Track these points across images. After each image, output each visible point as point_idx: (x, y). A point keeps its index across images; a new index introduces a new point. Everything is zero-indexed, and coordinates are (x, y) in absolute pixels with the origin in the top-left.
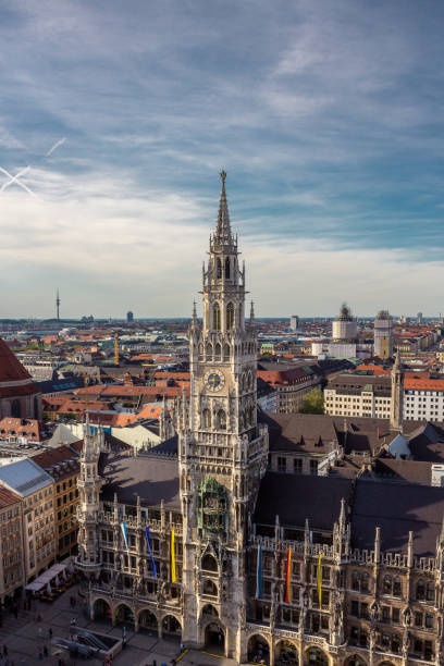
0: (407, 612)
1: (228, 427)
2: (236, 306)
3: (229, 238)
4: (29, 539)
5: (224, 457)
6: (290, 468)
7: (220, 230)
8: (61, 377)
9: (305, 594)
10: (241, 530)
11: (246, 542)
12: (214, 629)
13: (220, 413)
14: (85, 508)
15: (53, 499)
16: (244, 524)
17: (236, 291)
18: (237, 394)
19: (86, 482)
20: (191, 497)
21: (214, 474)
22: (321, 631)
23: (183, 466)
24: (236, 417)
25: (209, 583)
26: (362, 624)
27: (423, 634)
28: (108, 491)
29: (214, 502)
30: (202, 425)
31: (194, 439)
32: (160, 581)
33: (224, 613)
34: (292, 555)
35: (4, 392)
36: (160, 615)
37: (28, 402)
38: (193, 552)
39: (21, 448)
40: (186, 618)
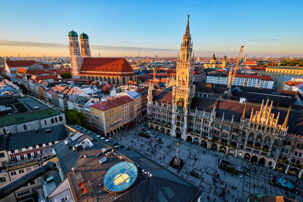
1: (185, 85)
2: (189, 54)
3: (189, 35)
4: (136, 109)
5: (184, 92)
6: (203, 96)
7: (186, 33)
8: (141, 71)
9: (202, 127)
11: (188, 113)
12: (179, 133)
13: (183, 81)
15: (140, 100)
16: (188, 109)
17: (190, 50)
18: (188, 77)
19: (149, 97)
20: (175, 102)
21: (182, 97)
22: (206, 137)
23: (173, 94)
24: (188, 83)
25: (178, 122)
26: (217, 136)
27: (234, 141)
28: (155, 99)
29: (181, 103)
30: (179, 84)
31: (177, 88)
32: (166, 121)
33: (182, 129)
34: (199, 117)
35: (128, 75)
36: (166, 129)
37: (134, 77)
38: (174, 115)
39: (133, 88)
40: (172, 130)
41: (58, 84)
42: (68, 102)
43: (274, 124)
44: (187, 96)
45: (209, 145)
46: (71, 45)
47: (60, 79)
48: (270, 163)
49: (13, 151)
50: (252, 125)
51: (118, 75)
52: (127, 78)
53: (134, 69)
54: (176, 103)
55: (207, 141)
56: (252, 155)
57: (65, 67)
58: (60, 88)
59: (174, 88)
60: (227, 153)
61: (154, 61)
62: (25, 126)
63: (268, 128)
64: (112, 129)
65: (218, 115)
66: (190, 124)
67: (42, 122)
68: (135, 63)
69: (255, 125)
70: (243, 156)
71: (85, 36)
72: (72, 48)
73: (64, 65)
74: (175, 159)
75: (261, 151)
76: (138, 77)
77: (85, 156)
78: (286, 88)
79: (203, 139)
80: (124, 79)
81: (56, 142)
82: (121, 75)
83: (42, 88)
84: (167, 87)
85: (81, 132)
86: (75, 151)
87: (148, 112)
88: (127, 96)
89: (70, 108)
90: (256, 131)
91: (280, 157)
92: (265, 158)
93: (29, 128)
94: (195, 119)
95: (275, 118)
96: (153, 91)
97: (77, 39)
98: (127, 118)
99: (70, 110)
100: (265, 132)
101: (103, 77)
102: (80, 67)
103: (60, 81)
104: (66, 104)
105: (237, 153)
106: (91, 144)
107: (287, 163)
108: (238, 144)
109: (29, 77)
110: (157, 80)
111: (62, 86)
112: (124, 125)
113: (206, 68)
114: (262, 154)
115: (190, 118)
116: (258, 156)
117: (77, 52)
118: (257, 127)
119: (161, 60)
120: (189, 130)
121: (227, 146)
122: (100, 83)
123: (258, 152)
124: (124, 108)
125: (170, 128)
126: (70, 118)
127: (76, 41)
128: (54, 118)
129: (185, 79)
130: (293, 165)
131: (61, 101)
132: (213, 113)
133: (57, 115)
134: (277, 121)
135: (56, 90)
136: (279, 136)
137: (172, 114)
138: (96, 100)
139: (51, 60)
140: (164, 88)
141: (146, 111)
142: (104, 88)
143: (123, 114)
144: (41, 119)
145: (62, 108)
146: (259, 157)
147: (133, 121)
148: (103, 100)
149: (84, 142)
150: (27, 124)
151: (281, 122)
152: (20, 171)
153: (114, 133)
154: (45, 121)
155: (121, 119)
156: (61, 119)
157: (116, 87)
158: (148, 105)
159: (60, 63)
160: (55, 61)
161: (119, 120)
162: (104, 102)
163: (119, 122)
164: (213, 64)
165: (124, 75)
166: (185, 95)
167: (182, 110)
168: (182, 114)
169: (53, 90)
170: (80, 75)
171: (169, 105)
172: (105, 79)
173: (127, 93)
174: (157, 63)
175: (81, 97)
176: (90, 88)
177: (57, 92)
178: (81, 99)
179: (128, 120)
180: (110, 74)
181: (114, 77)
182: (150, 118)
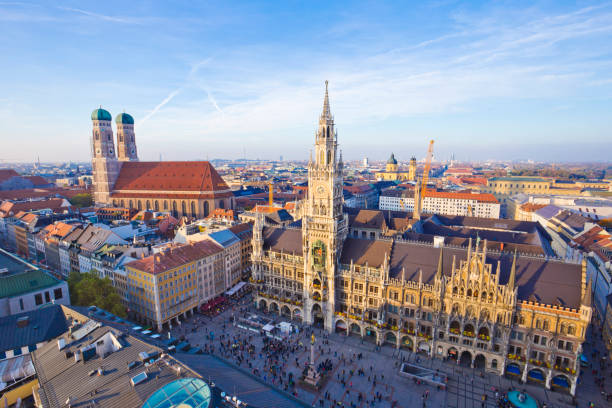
0: (418, 312)
1: (327, 214)
2: (332, 152)
4: (227, 269)
5: (325, 229)
8: (245, 188)
9: (366, 300)
10: (333, 266)
11: (336, 272)
12: (319, 316)
13: (323, 207)
14: (256, 255)
15: (239, 249)
16: (335, 263)
18: (332, 197)
19: (256, 241)
20: (308, 249)
21: (320, 238)
22: (373, 319)
23: (304, 234)
24: (332, 209)
25: (317, 293)
26: (394, 317)
27: (426, 323)
28: (267, 245)
29: (320, 252)
30: (314, 213)
31: (310, 220)
32: (292, 291)
33: (324, 308)
34: (359, 280)
35: (216, 196)
36: (292, 308)
37: (228, 201)
38: (309, 277)
39: (224, 224)
40: (305, 310)
41: (61, 218)
42: (79, 256)
43: (493, 283)
44: (331, 236)
45: (379, 338)
46: (96, 136)
47: (66, 208)
48: (495, 364)
50: (455, 289)
51: (194, 196)
52: (212, 203)
53: (229, 184)
54: (310, 251)
55: (375, 328)
56: (461, 349)
57: (82, 183)
58: (61, 227)
59: (304, 221)
60: (414, 350)
61: (275, 167)
63: (484, 294)
64: (175, 314)
65: (394, 273)
66: (340, 296)
67: (14, 302)
69: (462, 289)
70: (445, 354)
71: (127, 120)
72: (98, 143)
73: (81, 178)
74: (309, 372)
75: (475, 340)
76: (236, 201)
77: (100, 372)
78: (521, 215)
79: (367, 325)
80: (206, 205)
81: (39, 346)
82: (200, 197)
83: (24, 230)
84: (295, 220)
85: (98, 320)
86: (78, 362)
87: (254, 273)
88: (210, 241)
89: (82, 271)
90: (462, 301)
91: (511, 350)
92: (485, 354)
94: (350, 283)
95: (494, 272)
96: (264, 228)
97: (109, 125)
98: (209, 288)
99: (82, 275)
100: (479, 301)
101: (161, 201)
102: (112, 183)
103: (66, 212)
104: (74, 262)
105: (434, 348)
106: (117, 345)
107: (523, 359)
108: (433, 331)
110: (276, 206)
111: (69, 223)
112: (203, 305)
113: (379, 180)
114: (478, 345)
115: (339, 283)
116: (471, 351)
117: (108, 151)
118: (465, 293)
120: (340, 307)
121: (414, 335)
122: (154, 215)
123: (471, 343)
124: (202, 268)
125: (301, 305)
126: (80, 291)
127: (108, 128)
128: (42, 292)
130: (534, 363)
131: (64, 255)
132: (384, 269)
133: (50, 286)
134: (497, 277)
135: (55, 232)
136: (504, 308)
137: (302, 276)
138: (141, 251)
139: (52, 168)
140: (288, 222)
141: (250, 273)
142: (162, 226)
143: (200, 279)
144: (11, 296)
145: (66, 271)
146: (474, 352)
147: (222, 294)
148: (157, 250)
149: (102, 342)
151: (504, 280)
153: (179, 323)
154: (21, 301)
155: (195, 291)
156: (58, 294)
157: (188, 223)
158: (253, 259)
159: (71, 175)
160: (61, 172)
161: (190, 294)
162: (159, 254)
163: (190, 298)
164: (391, 172)
165: (207, 196)
166: (327, 234)
167: (324, 266)
168: (323, 275)
169: (48, 233)
170: (111, 200)
171: (297, 257)
172: (166, 207)
173: (210, 235)
174: (281, 171)
175: (109, 246)
176: (131, 226)
177: (57, 236)
178: (111, 249)
179: (211, 293)
180: (177, 196)
181: (186, 201)
182: (259, 288)
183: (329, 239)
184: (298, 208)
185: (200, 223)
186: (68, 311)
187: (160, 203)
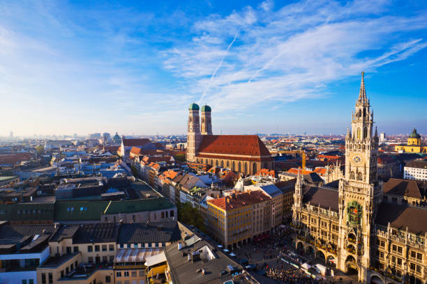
1: (363, 180)
2: (369, 129)
3: (365, 100)
4: (273, 214)
5: (361, 192)
8: (281, 155)
10: (369, 226)
11: (372, 231)
12: (353, 267)
13: (359, 174)
14: (296, 206)
15: (281, 200)
16: (371, 223)
17: (368, 123)
18: (368, 165)
19: (297, 195)
20: (344, 207)
21: (356, 200)
23: (341, 194)
24: (368, 176)
25: (351, 246)
28: (306, 199)
29: (355, 211)
30: (350, 178)
31: (347, 183)
32: (326, 239)
33: (359, 261)
34: (397, 242)
35: (262, 160)
36: (327, 254)
37: (270, 163)
38: (343, 231)
39: (269, 180)
40: (339, 259)
41: (171, 167)
42: (180, 192)
44: (368, 199)
46: (190, 120)
47: (172, 162)
49: (122, 246)
51: (247, 159)
52: (259, 164)
53: (271, 151)
54: (345, 211)
57: (179, 148)
58: (171, 173)
59: (341, 184)
61: (301, 140)
62: (134, 217)
64: (236, 240)
66: (375, 254)
67: (152, 214)
68: (272, 143)
71: (207, 109)
72: (191, 124)
73: (178, 145)
76: (276, 163)
77: (203, 271)
80: (255, 166)
81: (167, 244)
82: (250, 160)
83: (153, 173)
84: (326, 182)
85: (198, 236)
86: (190, 260)
88: (261, 192)
93: (137, 221)
94: (387, 244)
96: (303, 186)
97: (198, 113)
98: (259, 225)
99: (183, 204)
101: (225, 161)
102: (197, 148)
103: (173, 164)
104: (177, 195)
106: (211, 255)
109: (141, 158)
110: (307, 170)
111: (175, 171)
112: (255, 237)
113: (401, 152)
115: (374, 242)
117: (196, 129)
119: (313, 138)
120: (376, 265)
122: (221, 170)
124: (256, 210)
125: (335, 253)
126: (183, 214)
128: (165, 211)
129: (361, 170)
131: (172, 190)
133: (168, 208)
135: (168, 176)
137: (337, 229)
138: (217, 193)
139: (163, 138)
140: (321, 183)
141: (290, 219)
142: (227, 177)
143: (254, 218)
144: (151, 210)
145: (172, 200)
147: (268, 232)
148: (226, 194)
149: (201, 251)
150: (136, 214)
152: (125, 273)
153: (238, 247)
154: (155, 214)
155: (250, 227)
156: (172, 213)
157: (243, 177)
158: (294, 209)
159: (173, 143)
160: (168, 140)
161: (247, 228)
162: (228, 197)
163: (246, 231)
164: (413, 145)
165: (256, 160)
166: (363, 196)
167: (359, 223)
168: (358, 231)
169: (164, 175)
170: (196, 158)
171: (332, 212)
172: (228, 165)
173: (261, 187)
174: (306, 143)
175: (197, 188)
176: (208, 176)
177: (169, 178)
178: (198, 190)
179: (261, 230)
180: (236, 158)
181: (242, 162)
182: (298, 232)
183: (365, 201)
184: (329, 173)
185: (253, 178)
186: (181, 226)
187: (225, 163)
